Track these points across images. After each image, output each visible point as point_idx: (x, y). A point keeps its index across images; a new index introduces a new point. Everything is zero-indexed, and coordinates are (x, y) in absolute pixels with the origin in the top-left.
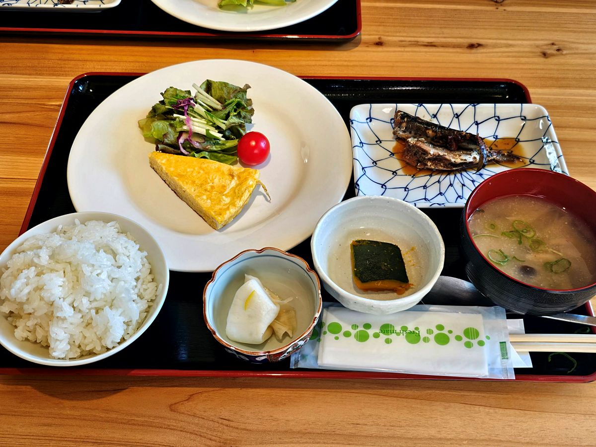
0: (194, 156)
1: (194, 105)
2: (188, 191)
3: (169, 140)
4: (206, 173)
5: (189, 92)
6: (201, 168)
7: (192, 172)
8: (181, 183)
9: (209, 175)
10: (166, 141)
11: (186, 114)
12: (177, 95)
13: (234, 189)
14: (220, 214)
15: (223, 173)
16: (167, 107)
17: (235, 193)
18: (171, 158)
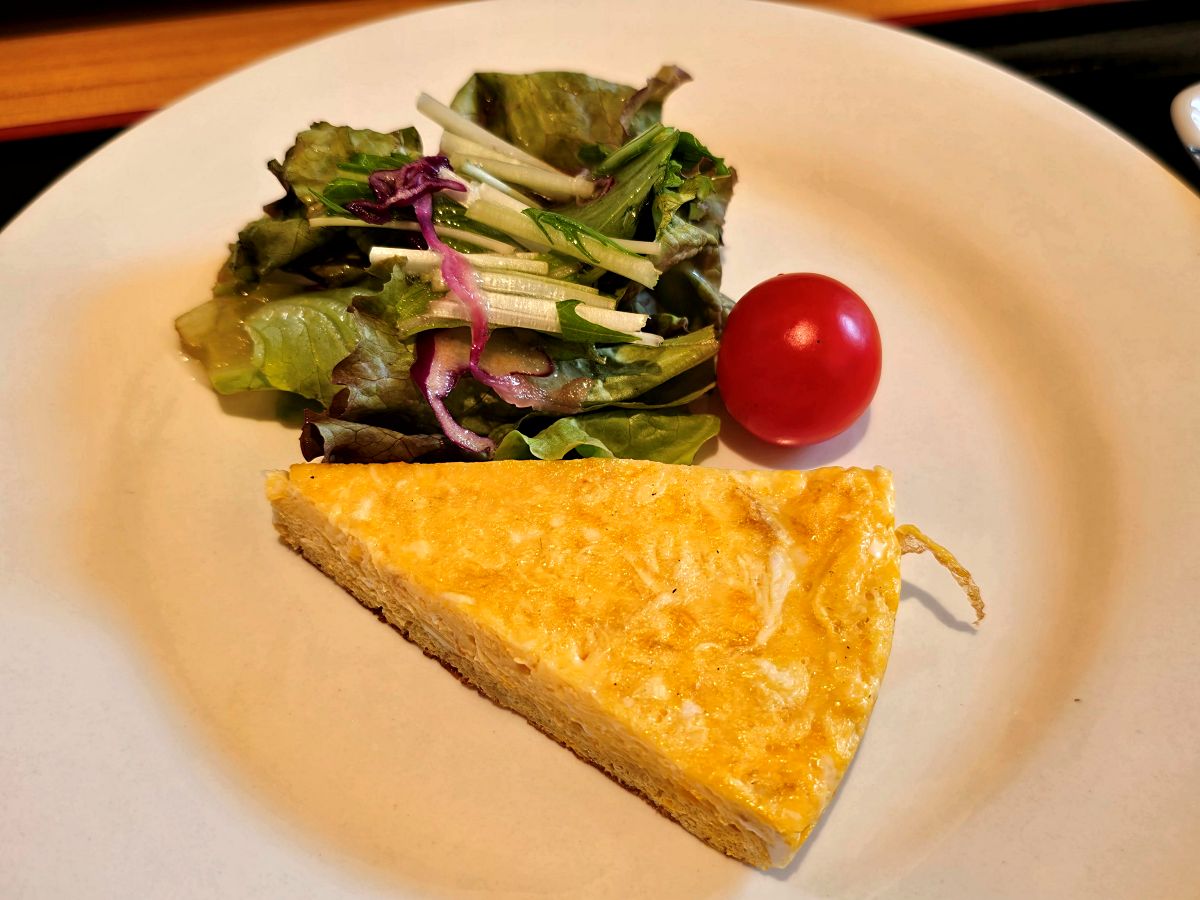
0: (525, 454)
1: (463, 189)
2: (551, 663)
3: (367, 392)
4: (620, 538)
5: (411, 136)
6: (581, 513)
7: (541, 545)
8: (497, 624)
9: (638, 548)
10: (358, 397)
11: (431, 238)
12: (354, 156)
13: (801, 604)
14: (791, 787)
15: (706, 520)
16: (319, 222)
17: (816, 625)
18: (400, 484)
